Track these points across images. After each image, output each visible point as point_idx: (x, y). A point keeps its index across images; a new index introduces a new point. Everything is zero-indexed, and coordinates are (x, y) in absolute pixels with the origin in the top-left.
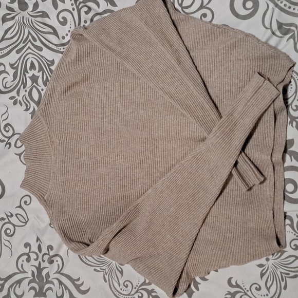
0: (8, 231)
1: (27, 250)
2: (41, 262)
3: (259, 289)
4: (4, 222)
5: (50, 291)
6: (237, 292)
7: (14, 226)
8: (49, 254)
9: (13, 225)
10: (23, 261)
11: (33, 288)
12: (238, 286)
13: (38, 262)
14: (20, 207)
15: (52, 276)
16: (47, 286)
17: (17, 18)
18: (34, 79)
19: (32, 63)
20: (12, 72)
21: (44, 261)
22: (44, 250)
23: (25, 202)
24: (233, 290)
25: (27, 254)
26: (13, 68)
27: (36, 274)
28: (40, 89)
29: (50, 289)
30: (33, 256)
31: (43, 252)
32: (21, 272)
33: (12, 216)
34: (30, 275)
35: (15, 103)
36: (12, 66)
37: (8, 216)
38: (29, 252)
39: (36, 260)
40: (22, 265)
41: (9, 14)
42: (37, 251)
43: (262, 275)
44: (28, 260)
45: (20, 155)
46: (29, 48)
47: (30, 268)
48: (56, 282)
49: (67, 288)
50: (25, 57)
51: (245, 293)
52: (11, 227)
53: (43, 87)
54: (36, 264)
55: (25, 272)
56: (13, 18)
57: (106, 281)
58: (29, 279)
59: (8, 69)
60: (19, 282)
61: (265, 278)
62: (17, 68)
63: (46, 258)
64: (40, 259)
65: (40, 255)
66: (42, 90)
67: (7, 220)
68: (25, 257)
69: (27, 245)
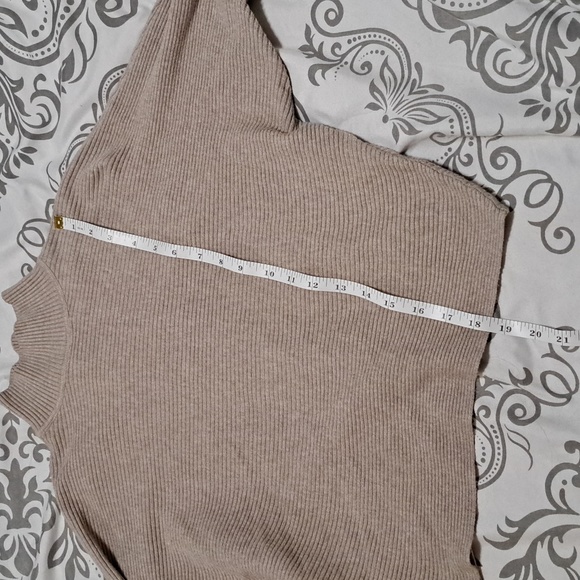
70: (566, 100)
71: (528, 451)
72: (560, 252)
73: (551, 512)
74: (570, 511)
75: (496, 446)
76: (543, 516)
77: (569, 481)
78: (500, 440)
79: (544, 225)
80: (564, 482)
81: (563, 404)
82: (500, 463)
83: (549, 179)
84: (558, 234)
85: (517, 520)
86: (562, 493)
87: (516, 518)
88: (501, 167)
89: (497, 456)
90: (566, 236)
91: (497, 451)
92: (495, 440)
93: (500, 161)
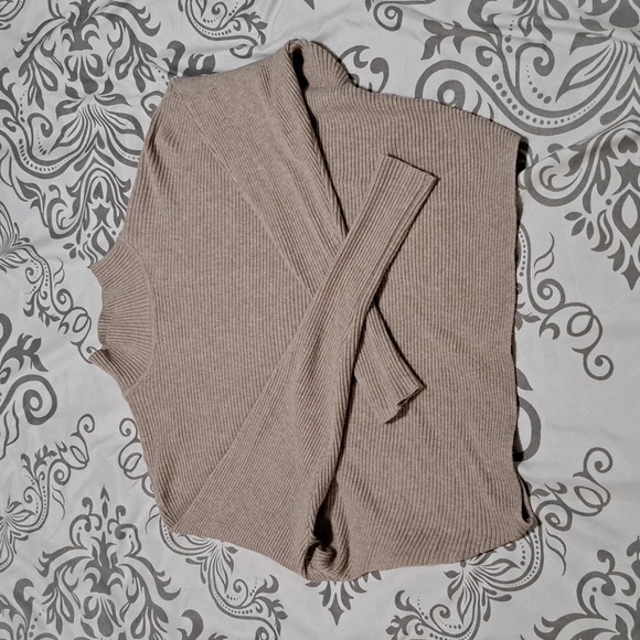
0: (60, 475)
1: (86, 511)
2: (107, 533)
3: (446, 615)
4: (54, 458)
5: (117, 586)
6: (409, 618)
7: (69, 467)
8: (117, 522)
9: (68, 465)
10: (80, 528)
11: (91, 576)
12: (409, 608)
13: (100, 532)
14: (77, 434)
15: (121, 560)
16: (114, 576)
17: (80, 108)
18: (101, 213)
19: (99, 186)
20: (70, 200)
21: (110, 532)
22: (112, 514)
23: (86, 427)
24: (402, 614)
25: (87, 518)
26: (72, 195)
27: (99, 552)
28: (110, 231)
29: (117, 581)
30: (94, 522)
31: (109, 518)
32: (76, 547)
33: (65, 450)
34: (89, 553)
35: (73, 255)
36: (69, 190)
37: (60, 449)
38: (90, 514)
39: (98, 528)
40: (78, 534)
41: (70, 102)
42: (101, 514)
43: (451, 592)
44: (88, 528)
45: (79, 344)
46: (94, 160)
47: (89, 541)
48: (127, 571)
49: (143, 583)
50: (90, 175)
51: (421, 620)
52: (64, 468)
53: (114, 228)
54: (99, 535)
55: (82, 547)
56: (74, 109)
57: (204, 581)
58: (88, 560)
59: (65, 196)
60: (72, 563)
61: (457, 595)
62: (77, 195)
63: (113, 526)
64: (104, 528)
65: (105, 521)
66: (114, 233)
67: (58, 457)
68: (83, 523)
69: (87, 502)
70: (604, 211)
71: (563, 558)
72: (601, 378)
73: (582, 616)
74: (599, 616)
75: (536, 551)
76: (575, 619)
77: (599, 589)
78: (539, 545)
79: (586, 352)
80: (595, 590)
81: (594, 514)
82: (538, 566)
83: (590, 313)
84: (599, 362)
85: (553, 620)
86: (592, 599)
87: (552, 618)
88: (547, 298)
89: (535, 560)
90: (606, 363)
91: (536, 555)
92: (535, 545)
93: (546, 292)
